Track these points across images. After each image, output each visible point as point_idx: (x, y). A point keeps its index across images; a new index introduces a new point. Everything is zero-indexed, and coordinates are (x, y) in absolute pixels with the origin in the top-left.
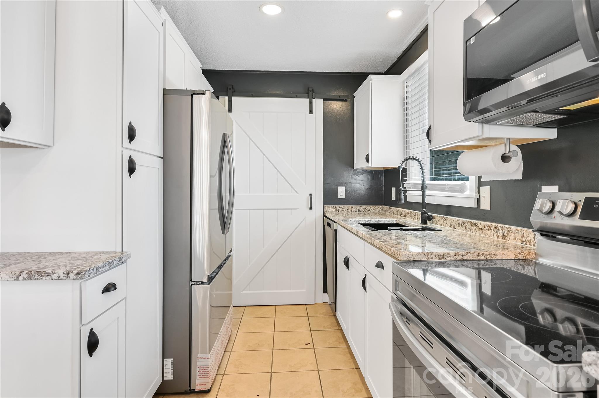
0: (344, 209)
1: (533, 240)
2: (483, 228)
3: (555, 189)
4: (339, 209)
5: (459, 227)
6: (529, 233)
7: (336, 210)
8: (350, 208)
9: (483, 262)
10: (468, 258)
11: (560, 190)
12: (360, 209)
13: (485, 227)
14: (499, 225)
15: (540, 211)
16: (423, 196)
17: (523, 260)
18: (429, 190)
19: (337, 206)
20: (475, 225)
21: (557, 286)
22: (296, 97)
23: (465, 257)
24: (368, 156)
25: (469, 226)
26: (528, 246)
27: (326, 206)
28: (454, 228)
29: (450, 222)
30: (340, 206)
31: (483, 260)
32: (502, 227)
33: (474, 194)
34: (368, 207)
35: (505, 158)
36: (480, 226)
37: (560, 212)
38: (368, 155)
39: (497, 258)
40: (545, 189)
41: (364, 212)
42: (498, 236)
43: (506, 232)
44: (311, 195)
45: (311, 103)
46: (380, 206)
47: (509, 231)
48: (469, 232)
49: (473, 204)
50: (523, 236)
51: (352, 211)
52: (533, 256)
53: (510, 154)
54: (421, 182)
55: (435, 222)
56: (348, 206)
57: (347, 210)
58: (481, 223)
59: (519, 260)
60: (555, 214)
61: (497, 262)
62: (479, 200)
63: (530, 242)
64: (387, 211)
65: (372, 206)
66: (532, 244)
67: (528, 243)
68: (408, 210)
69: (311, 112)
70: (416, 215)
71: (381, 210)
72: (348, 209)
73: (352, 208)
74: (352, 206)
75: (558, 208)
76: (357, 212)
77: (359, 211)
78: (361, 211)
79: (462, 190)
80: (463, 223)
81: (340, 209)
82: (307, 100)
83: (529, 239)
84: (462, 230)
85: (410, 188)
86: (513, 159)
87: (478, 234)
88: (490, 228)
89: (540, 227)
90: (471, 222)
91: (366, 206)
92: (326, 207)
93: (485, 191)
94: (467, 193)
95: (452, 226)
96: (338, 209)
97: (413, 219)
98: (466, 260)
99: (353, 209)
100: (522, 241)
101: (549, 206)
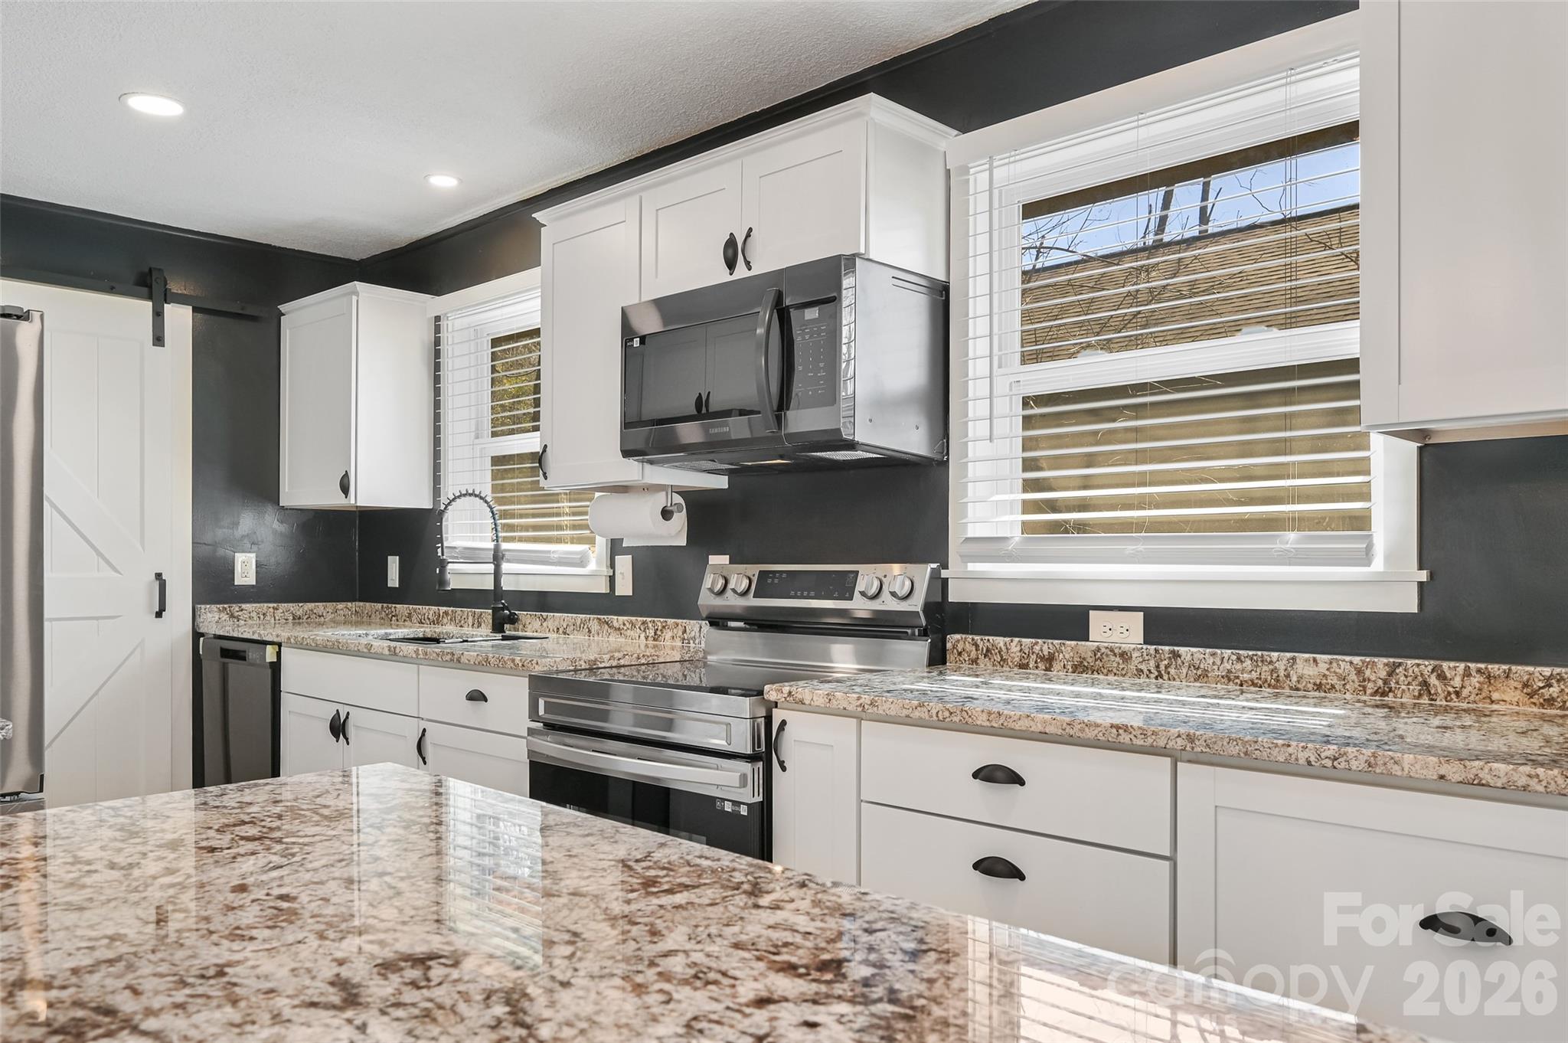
0: (254, 614)
1: (698, 634)
2: (622, 626)
3: (724, 559)
4: (240, 613)
5: (575, 632)
6: (693, 626)
7: (232, 616)
8: (271, 610)
9: (643, 667)
10: (626, 663)
11: (731, 562)
12: (298, 613)
13: (624, 624)
14: (649, 619)
15: (711, 590)
16: (497, 575)
17: (690, 661)
18: (509, 561)
19: (235, 607)
20: (607, 623)
21: (728, 686)
22: (111, 290)
23: (622, 662)
24: (345, 480)
25: (595, 626)
26: (692, 645)
27: (203, 606)
28: (565, 633)
29: (556, 623)
30: (244, 606)
31: (643, 664)
32: (654, 622)
33: (605, 569)
34: (320, 607)
35: (666, 514)
36: (616, 624)
37: (734, 590)
38: (346, 475)
39: (661, 660)
40: (714, 560)
41: (309, 620)
42: (647, 638)
43: (660, 628)
44: (159, 576)
45: (158, 314)
46: (349, 604)
47: (664, 627)
48: (596, 638)
49: (602, 588)
50: (685, 631)
51: (277, 618)
52: (701, 655)
53: (674, 508)
54: (491, 545)
55: (521, 627)
56: (266, 605)
57: (262, 617)
58: (618, 620)
59: (685, 661)
60: (729, 593)
61: (661, 666)
62: (612, 580)
63: (694, 639)
64: (373, 616)
65: (328, 604)
66: (697, 642)
67: (691, 642)
68: (443, 609)
69: (159, 340)
70: (470, 618)
71: (352, 614)
72: (264, 614)
73: (277, 609)
74: (275, 605)
75: (731, 585)
76: (290, 621)
77: (294, 619)
78: (299, 618)
79: (582, 562)
80: (583, 622)
81: (244, 615)
82: (148, 305)
83: (693, 634)
84: (578, 637)
85: (457, 558)
86: (676, 515)
87: (612, 639)
88: (633, 624)
89: (710, 614)
90: (600, 619)
91: (313, 604)
92: (203, 611)
93: (624, 563)
94: (592, 566)
95: (561, 630)
96: (236, 614)
97: (461, 626)
98: (624, 666)
99: (278, 613)
100: (684, 639)
101: (721, 582)
